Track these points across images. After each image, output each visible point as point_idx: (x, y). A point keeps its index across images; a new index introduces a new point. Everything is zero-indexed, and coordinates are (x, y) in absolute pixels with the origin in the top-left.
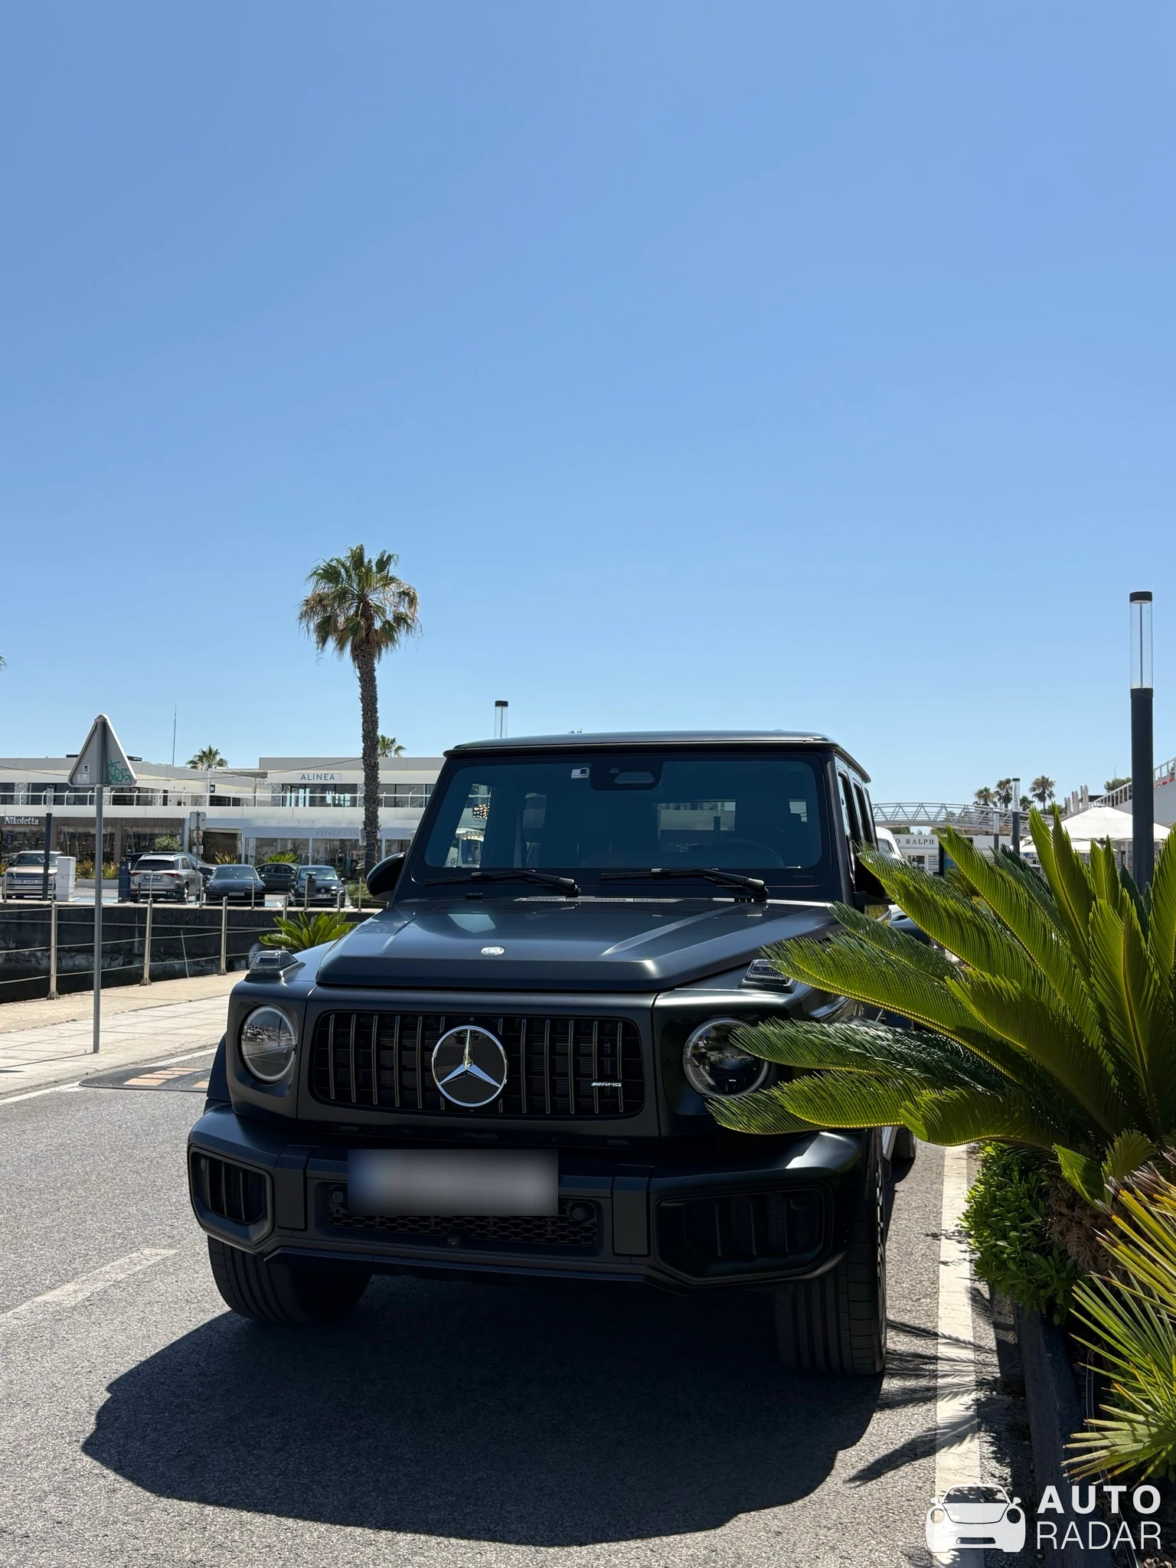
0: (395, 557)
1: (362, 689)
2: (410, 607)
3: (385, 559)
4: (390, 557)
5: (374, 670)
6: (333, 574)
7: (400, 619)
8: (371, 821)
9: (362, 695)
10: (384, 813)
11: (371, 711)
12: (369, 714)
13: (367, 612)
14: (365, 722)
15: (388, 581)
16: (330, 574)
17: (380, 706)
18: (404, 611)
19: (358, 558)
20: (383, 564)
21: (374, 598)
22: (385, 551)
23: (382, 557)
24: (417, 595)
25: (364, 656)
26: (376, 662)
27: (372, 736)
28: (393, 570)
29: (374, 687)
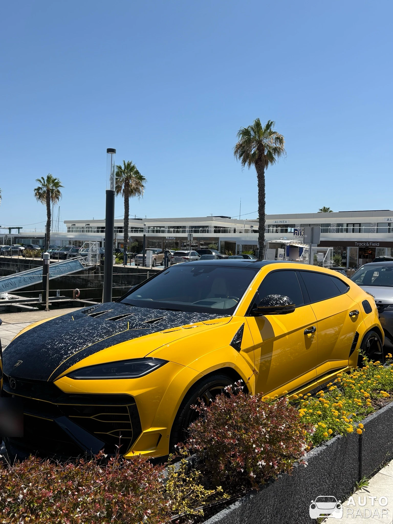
0: (274, 122)
1: (259, 182)
2: (280, 144)
3: (270, 124)
4: (272, 123)
5: (264, 173)
6: (246, 132)
7: (275, 149)
8: (261, 238)
9: (258, 184)
10: (266, 235)
11: (261, 191)
12: (261, 192)
13: (261, 148)
14: (259, 196)
15: (271, 133)
16: (246, 133)
17: (266, 188)
18: (278, 146)
19: (258, 124)
20: (268, 126)
21: (265, 141)
22: (270, 121)
23: (268, 123)
24: (284, 138)
25: (259, 167)
26: (265, 169)
27: (262, 201)
28: (273, 129)
29: (264, 180)
